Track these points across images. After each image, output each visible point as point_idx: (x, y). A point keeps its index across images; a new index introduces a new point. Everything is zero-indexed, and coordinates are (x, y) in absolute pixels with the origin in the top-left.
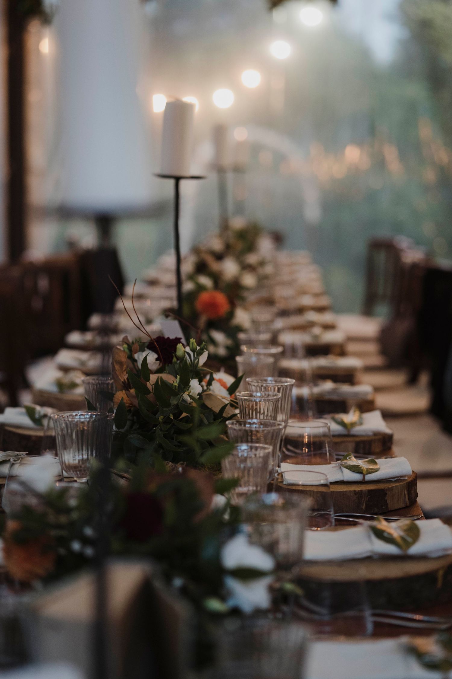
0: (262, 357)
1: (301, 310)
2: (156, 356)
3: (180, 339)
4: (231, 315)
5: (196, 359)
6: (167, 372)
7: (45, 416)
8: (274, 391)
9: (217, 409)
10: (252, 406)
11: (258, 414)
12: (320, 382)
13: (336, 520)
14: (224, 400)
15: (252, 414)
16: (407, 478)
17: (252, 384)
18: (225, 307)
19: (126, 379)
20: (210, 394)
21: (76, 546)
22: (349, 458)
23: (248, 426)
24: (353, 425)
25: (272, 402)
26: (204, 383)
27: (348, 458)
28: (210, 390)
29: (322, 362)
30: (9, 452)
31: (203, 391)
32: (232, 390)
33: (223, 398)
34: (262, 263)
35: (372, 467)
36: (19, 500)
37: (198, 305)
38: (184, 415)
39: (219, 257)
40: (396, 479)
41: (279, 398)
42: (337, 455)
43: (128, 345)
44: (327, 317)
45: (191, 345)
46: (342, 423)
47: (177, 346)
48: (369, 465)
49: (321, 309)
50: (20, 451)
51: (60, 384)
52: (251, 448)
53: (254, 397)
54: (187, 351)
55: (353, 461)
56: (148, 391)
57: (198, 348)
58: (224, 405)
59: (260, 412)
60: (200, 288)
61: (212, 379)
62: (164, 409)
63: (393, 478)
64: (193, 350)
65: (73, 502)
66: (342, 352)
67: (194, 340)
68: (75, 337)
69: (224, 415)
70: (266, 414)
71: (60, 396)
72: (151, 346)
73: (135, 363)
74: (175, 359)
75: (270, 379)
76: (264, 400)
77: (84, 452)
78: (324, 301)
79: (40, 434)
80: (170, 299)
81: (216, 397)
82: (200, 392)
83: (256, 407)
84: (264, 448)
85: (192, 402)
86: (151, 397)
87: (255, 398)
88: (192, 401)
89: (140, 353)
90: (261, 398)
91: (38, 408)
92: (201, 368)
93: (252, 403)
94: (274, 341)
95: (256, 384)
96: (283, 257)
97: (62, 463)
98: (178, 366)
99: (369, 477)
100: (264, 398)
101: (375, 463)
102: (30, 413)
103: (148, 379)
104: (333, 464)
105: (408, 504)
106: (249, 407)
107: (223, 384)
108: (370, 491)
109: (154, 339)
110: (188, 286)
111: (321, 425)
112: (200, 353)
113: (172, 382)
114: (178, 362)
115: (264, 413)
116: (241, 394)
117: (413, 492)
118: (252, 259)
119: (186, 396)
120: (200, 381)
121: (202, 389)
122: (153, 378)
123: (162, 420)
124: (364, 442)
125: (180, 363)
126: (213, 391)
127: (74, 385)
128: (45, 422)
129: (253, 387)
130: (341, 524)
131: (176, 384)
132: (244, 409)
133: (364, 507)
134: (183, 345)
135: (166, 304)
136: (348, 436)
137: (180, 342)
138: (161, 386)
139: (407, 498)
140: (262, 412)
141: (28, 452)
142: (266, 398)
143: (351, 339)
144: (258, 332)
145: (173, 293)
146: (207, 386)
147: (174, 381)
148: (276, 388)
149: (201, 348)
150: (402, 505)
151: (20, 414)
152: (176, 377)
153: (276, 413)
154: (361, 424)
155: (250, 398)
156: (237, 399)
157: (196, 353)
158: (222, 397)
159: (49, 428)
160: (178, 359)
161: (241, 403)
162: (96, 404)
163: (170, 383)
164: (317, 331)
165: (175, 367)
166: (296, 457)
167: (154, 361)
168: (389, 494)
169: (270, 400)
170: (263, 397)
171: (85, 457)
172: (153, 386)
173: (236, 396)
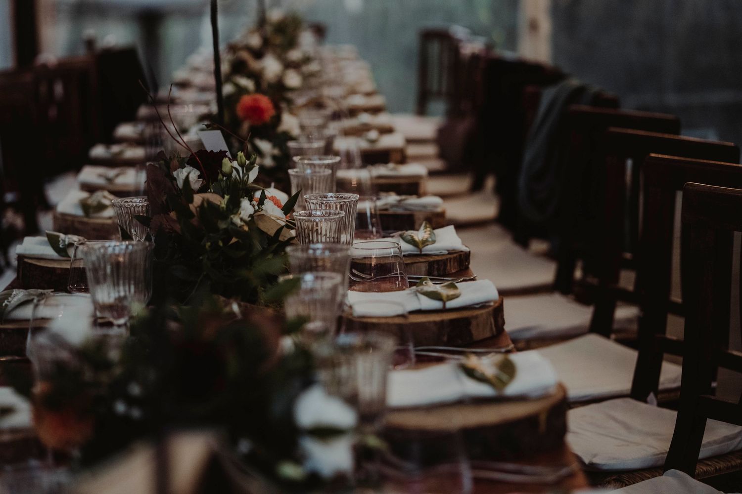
0: (317, 169)
1: (353, 112)
2: (198, 173)
3: (226, 152)
4: (278, 119)
5: (245, 176)
6: (212, 191)
7: (71, 245)
8: (336, 208)
9: (272, 232)
10: (312, 227)
11: (319, 236)
12: (383, 195)
13: (417, 356)
14: (278, 221)
15: (312, 237)
16: (492, 304)
17: (310, 202)
18: (270, 112)
19: (164, 200)
20: (263, 215)
21: (120, 407)
22: (426, 283)
23: (311, 252)
24: (425, 242)
25: (335, 221)
26: (254, 203)
27: (424, 283)
28: (262, 210)
29: (381, 170)
30: (31, 290)
31: (256, 211)
32: (288, 209)
33: (278, 219)
34: (307, 60)
35: (451, 292)
36: (48, 355)
37: (240, 111)
38: (234, 240)
39: (258, 54)
40: (480, 305)
41: (343, 217)
42: (409, 278)
43: (165, 161)
44: (383, 119)
45: (239, 159)
46: (412, 242)
47: (223, 161)
48: (449, 290)
49: (375, 110)
50: (44, 289)
51: (84, 206)
52: (317, 278)
53: (314, 216)
54: (234, 166)
55: (430, 286)
56: (191, 214)
57: (248, 162)
58: (279, 227)
59: (321, 233)
60: (241, 91)
61: (263, 197)
62: (211, 234)
63: (477, 304)
64: (242, 165)
65: (114, 354)
66: (402, 158)
67: (242, 153)
68: (99, 151)
69: (281, 239)
70: (328, 235)
71: (86, 220)
72: (192, 162)
73: (174, 182)
74: (220, 176)
75: (330, 194)
76: (325, 220)
77: (121, 288)
78: (377, 101)
79: (67, 266)
80: (207, 103)
81: (269, 218)
82: (252, 213)
83: (317, 228)
84: (332, 278)
85: (243, 226)
86: (195, 221)
87: (315, 218)
88: (242, 223)
89: (179, 170)
90: (321, 218)
91: (62, 236)
92: (250, 185)
93: (312, 223)
94: (328, 150)
95: (315, 202)
96: (326, 51)
97: (95, 302)
98: (224, 183)
99: (450, 304)
100: (324, 218)
101: (456, 288)
102: (53, 242)
103: (191, 201)
104: (407, 291)
105: (495, 333)
106: (309, 228)
107: (276, 202)
108: (452, 321)
109: (195, 153)
110: (228, 89)
111: (391, 245)
112: (250, 168)
113: (219, 203)
114: (225, 179)
115: (326, 235)
116: (299, 213)
117: (499, 319)
118: (295, 55)
119: (237, 220)
120: (251, 200)
121: (254, 210)
122: (198, 199)
123: (210, 247)
124: (438, 262)
125: (226, 180)
126: (266, 211)
127: (101, 207)
128: (71, 252)
129: (312, 205)
130: (423, 361)
131: (223, 205)
132: (303, 231)
133: (445, 339)
134: (230, 159)
135: (203, 110)
136: (420, 255)
137: (226, 156)
138: (208, 208)
139: (493, 326)
140: (323, 233)
141: (53, 290)
142: (327, 218)
143: (410, 141)
144: (309, 139)
145: (211, 96)
146: (258, 205)
147: (222, 202)
148: (339, 206)
149: (250, 162)
150: (488, 334)
151: (41, 243)
152: (223, 197)
153: (340, 233)
154: (434, 242)
155: (309, 218)
156: (294, 220)
157: (245, 168)
158: (276, 218)
159: (76, 259)
160: (224, 175)
161: (299, 225)
162: (130, 231)
163: (217, 205)
164: (373, 135)
165: (221, 185)
166: (363, 283)
167: (196, 178)
168: (474, 322)
169: (332, 219)
170: (324, 216)
171: (122, 294)
172: (198, 209)
173: (292, 215)
